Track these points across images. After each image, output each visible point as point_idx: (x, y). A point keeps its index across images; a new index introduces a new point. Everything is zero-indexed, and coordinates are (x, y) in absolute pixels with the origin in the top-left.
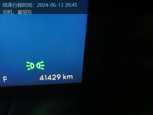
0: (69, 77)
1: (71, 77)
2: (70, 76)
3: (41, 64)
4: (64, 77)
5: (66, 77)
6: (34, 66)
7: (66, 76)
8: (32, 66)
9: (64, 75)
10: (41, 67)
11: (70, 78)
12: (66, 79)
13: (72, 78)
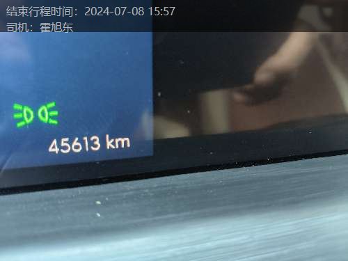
0: (120, 143)
1: (126, 142)
2: (123, 140)
3: (49, 110)
4: (109, 144)
5: (114, 143)
6: (32, 117)
7: (112, 141)
8: (29, 116)
9: (107, 136)
10: (50, 117)
11: (123, 146)
12: (113, 147)
13: (129, 145)
